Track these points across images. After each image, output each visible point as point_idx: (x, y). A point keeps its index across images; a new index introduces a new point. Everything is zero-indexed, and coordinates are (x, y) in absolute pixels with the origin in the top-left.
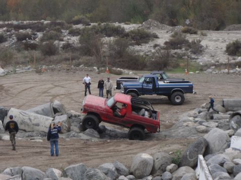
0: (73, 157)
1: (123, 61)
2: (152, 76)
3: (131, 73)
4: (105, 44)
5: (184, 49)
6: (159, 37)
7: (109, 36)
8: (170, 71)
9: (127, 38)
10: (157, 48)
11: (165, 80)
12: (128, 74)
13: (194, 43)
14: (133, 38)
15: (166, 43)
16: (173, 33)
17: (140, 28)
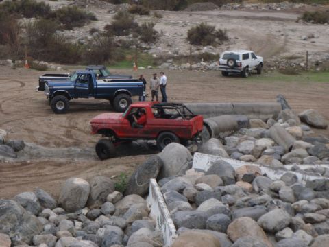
1: (48, 52)
2: (88, 72)
3: (59, 68)
4: (22, 27)
5: (131, 35)
6: (98, 18)
7: (29, 16)
8: (113, 65)
9: (53, 20)
10: (95, 34)
11: (106, 77)
12: (56, 69)
13: (144, 27)
14: (62, 20)
15: (107, 27)
16: (116, 14)
17: (71, 6)
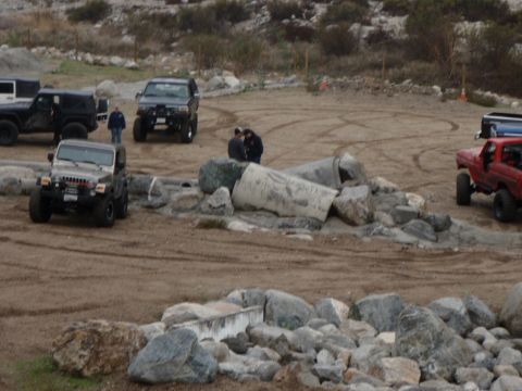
0: (376, 278)
1: (499, 77)
3: (515, 104)
4: (461, 36)
7: (472, 19)
12: (509, 106)
